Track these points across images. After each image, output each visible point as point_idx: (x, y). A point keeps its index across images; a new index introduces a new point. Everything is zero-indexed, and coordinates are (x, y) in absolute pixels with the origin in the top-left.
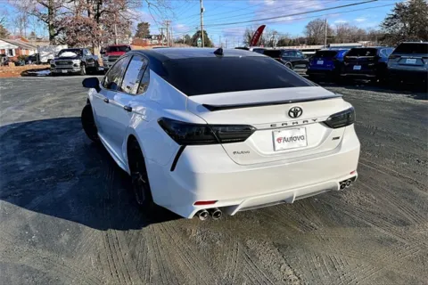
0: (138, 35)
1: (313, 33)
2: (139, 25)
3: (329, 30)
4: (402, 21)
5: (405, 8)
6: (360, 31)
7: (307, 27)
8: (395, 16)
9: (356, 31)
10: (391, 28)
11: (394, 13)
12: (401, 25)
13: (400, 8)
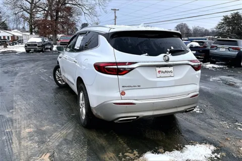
3: (189, 30)
4: (227, 26)
5: (229, 19)
6: (206, 30)
7: (176, 27)
8: (223, 23)
9: (204, 30)
10: (221, 30)
11: (223, 21)
12: (227, 28)
13: (226, 18)
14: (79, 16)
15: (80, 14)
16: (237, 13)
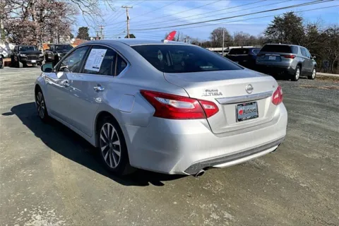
0: (79, 37)
1: (216, 38)
2: (80, 29)
3: (229, 36)
4: (279, 30)
5: (281, 20)
6: (252, 37)
7: (212, 34)
8: (274, 26)
9: (249, 37)
10: (272, 35)
11: (273, 24)
12: (279, 33)
13: (277, 20)
14: (75, 16)
15: (77, 13)
16: (291, 13)
